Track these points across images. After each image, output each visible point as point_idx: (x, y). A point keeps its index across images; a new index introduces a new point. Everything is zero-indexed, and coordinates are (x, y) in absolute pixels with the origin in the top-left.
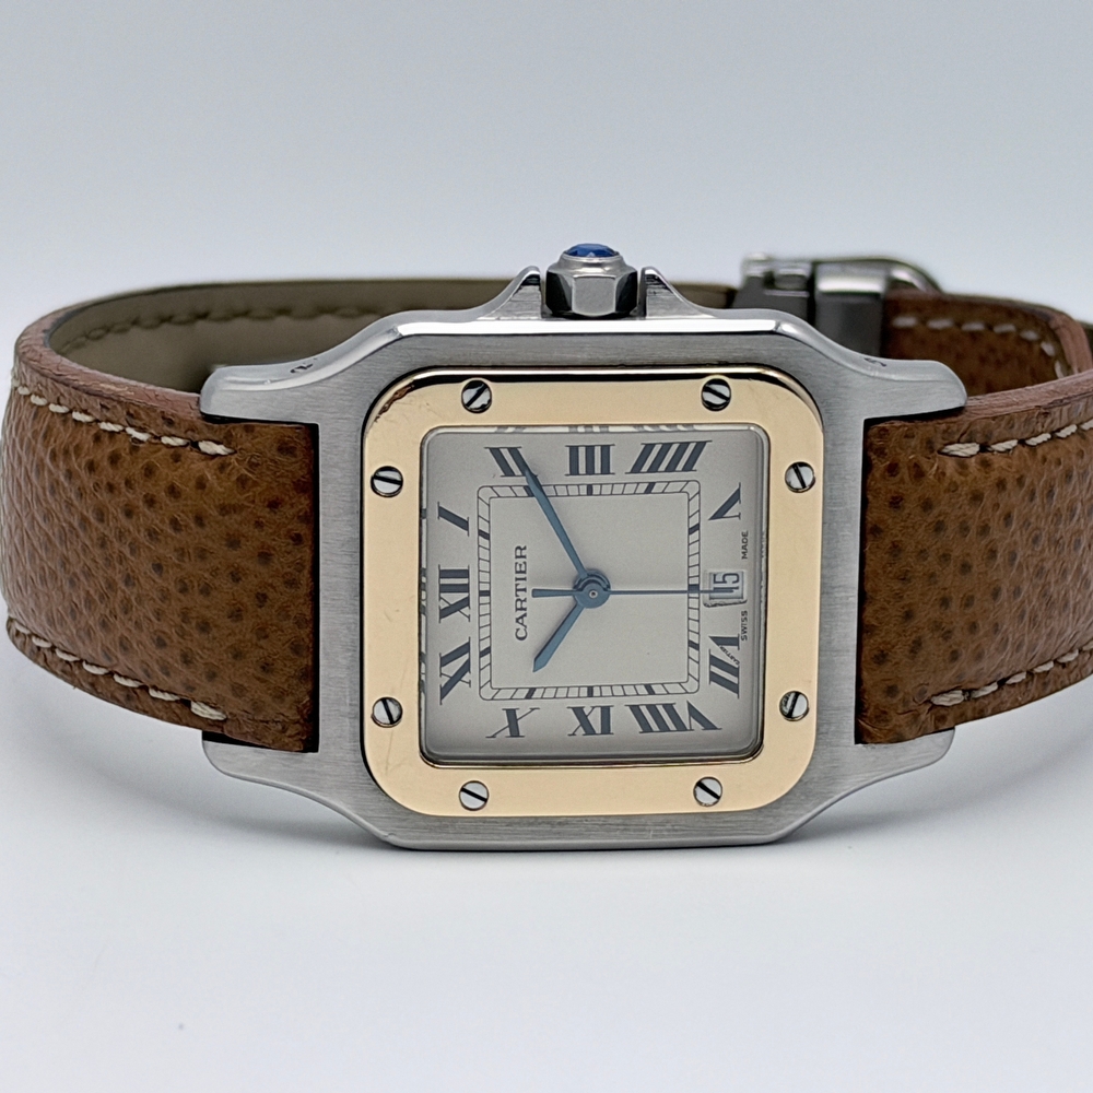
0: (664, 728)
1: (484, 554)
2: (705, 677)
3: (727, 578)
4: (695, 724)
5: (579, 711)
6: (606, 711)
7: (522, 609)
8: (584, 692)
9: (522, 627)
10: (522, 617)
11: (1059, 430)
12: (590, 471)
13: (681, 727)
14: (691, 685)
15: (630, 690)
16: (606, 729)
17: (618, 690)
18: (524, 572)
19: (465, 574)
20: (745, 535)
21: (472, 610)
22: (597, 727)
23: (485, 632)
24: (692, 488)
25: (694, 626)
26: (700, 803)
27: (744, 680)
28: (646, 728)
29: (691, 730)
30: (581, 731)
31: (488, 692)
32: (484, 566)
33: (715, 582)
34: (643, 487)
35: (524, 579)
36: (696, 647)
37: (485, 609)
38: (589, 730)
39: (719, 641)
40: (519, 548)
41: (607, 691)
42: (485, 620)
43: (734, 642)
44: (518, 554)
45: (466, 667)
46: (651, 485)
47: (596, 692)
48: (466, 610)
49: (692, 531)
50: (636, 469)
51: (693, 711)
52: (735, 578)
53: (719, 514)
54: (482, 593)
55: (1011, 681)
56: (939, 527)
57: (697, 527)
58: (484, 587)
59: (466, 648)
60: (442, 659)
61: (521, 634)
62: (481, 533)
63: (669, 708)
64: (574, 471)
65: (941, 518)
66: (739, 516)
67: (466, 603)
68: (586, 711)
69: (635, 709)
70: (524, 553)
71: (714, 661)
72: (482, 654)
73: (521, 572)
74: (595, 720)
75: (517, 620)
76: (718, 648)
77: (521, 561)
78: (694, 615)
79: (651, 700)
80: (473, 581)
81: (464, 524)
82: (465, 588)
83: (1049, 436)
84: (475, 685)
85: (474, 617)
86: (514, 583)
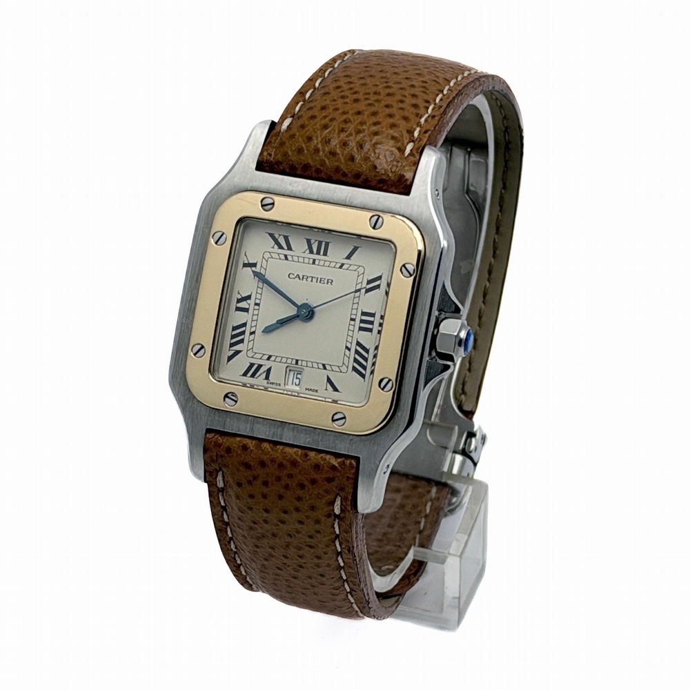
0: (233, 337)
1: (333, 265)
2: (253, 361)
3: (298, 380)
4: (231, 353)
5: (249, 297)
6: (246, 310)
7: (303, 278)
8: (258, 301)
9: (294, 277)
10: (299, 277)
11: (342, 557)
12: (362, 321)
13: (232, 345)
14: (250, 354)
15: (254, 324)
16: (238, 309)
17: (255, 318)
18: (320, 282)
19: (325, 254)
20: (317, 391)
21: (307, 254)
22: (240, 305)
23: (296, 259)
24: (344, 369)
25: (279, 359)
26: (194, 346)
27: (248, 380)
28: (234, 328)
29: (229, 350)
30: (240, 297)
31: (266, 256)
32: (327, 264)
33: (297, 374)
34: (349, 345)
35: (317, 282)
36: (268, 359)
37: (306, 260)
38: (239, 301)
39: (269, 371)
40: (332, 281)
41: (256, 312)
42: (301, 260)
43: (267, 378)
44: (330, 281)
45: (281, 247)
46: (349, 349)
47: (257, 307)
48: (308, 251)
49: (324, 365)
50: (358, 344)
51: (238, 352)
52: (297, 383)
53: (329, 380)
54: (314, 261)
55: (224, 513)
56: (302, 486)
57: (325, 368)
58: (317, 262)
59: (290, 248)
60: (287, 236)
61: (291, 276)
62: (343, 265)
63: (242, 341)
64: (364, 314)
65: (306, 488)
66: (326, 389)
67: (311, 252)
68: (248, 301)
69: (244, 325)
70: (329, 284)
71: (260, 366)
72: (286, 256)
73: (321, 281)
74: (243, 305)
75: (298, 275)
76: (266, 369)
77: (326, 281)
78: (284, 360)
79: (247, 333)
80: (321, 257)
81: (348, 257)
82: (318, 253)
83: (339, 550)
84: (272, 250)
85: (303, 255)
86: (316, 276)
